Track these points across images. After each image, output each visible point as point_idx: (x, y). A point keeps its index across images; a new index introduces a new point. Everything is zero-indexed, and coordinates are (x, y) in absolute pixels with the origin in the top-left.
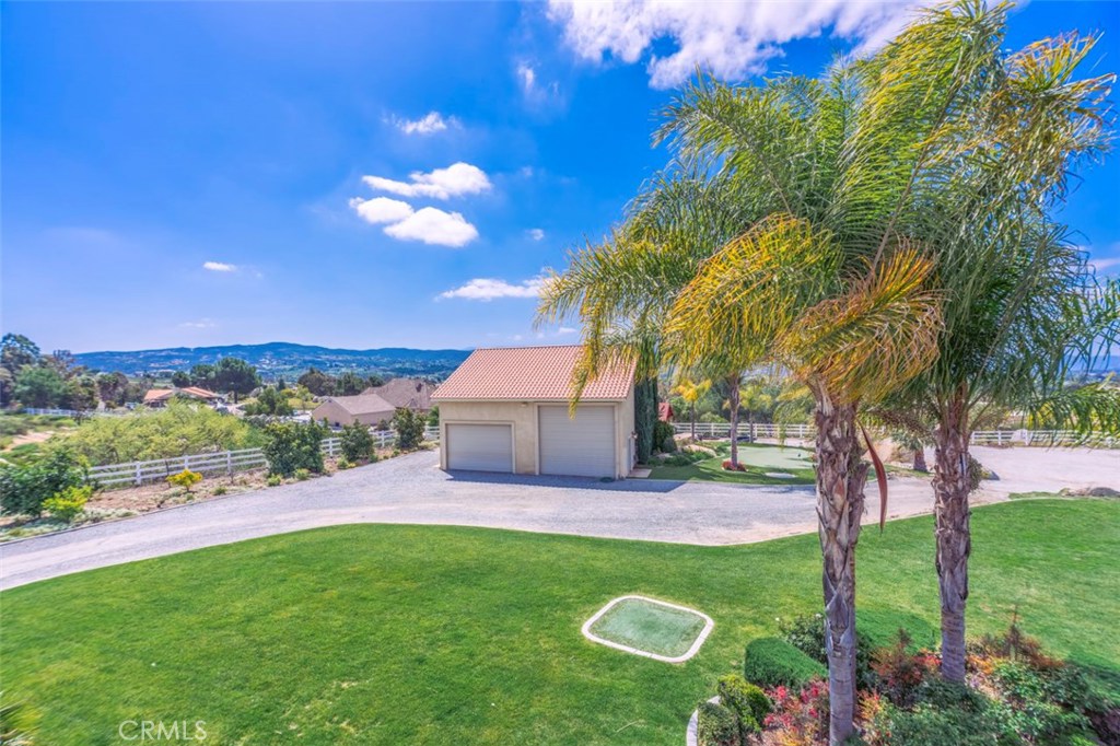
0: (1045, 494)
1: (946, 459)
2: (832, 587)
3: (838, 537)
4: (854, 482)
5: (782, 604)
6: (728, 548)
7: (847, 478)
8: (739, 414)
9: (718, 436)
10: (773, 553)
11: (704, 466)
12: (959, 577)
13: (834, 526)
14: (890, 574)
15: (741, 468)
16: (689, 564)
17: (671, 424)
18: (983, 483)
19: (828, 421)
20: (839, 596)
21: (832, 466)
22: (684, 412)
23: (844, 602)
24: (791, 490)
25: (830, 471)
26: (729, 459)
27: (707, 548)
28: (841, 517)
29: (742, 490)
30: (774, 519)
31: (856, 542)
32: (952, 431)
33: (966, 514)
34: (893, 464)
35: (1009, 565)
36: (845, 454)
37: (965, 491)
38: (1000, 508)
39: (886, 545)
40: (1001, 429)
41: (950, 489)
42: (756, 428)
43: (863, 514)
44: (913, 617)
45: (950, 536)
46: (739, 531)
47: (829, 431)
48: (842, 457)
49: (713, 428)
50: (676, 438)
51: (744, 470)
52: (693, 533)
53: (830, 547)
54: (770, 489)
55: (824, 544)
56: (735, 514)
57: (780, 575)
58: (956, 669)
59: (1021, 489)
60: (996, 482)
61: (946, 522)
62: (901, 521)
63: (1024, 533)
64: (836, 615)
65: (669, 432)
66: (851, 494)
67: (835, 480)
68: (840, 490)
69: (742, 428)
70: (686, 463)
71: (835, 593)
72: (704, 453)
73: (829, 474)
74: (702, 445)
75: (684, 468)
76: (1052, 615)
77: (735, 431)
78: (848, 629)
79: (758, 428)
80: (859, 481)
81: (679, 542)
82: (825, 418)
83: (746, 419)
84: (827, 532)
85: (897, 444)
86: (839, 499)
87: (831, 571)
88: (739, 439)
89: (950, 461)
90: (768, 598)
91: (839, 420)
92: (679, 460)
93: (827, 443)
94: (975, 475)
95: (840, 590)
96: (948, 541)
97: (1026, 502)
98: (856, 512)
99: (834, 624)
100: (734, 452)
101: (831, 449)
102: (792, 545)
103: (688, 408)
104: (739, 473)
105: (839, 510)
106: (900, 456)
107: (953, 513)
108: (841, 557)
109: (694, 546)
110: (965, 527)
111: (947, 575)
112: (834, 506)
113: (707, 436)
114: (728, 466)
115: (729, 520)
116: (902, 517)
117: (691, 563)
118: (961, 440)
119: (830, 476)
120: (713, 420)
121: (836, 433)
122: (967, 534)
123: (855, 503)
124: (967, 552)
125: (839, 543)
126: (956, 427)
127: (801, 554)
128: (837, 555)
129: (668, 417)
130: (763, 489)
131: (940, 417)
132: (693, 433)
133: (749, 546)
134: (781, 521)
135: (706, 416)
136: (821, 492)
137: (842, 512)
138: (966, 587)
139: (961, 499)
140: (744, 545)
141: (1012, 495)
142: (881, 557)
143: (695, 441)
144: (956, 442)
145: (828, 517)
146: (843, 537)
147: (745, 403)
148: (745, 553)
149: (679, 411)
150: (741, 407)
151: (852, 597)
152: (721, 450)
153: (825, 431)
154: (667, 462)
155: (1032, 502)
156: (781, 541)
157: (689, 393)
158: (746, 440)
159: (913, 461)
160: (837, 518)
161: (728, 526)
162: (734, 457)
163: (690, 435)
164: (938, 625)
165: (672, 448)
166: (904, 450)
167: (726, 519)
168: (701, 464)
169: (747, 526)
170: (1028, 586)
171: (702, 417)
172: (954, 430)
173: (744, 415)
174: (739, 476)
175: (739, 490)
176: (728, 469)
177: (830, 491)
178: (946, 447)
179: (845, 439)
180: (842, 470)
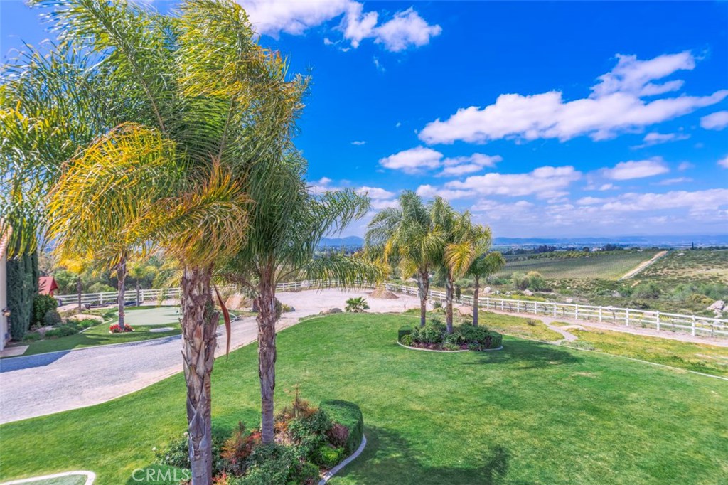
0: (314, 316)
1: (263, 303)
2: (193, 409)
3: (197, 370)
4: (208, 326)
5: (160, 435)
6: (112, 402)
7: (203, 324)
8: (126, 283)
9: (106, 303)
10: (153, 395)
11: (91, 332)
12: (270, 376)
13: (194, 362)
14: (237, 386)
15: (128, 329)
16: (71, 429)
17: (55, 297)
18: (283, 315)
19: (189, 284)
20: (198, 414)
21: (193, 317)
22: (70, 284)
23: (201, 416)
24: (170, 340)
25: (191, 322)
26: (117, 323)
27: (91, 408)
28: (199, 354)
29: (128, 347)
30: (156, 367)
31: (211, 370)
32: (267, 284)
33: (273, 336)
34: (241, 309)
35: (297, 360)
36: (202, 307)
37: (273, 321)
38: (295, 328)
39: (236, 366)
40: (297, 281)
41: (266, 322)
42: (142, 293)
43: (217, 349)
44: (248, 411)
45: (266, 351)
46: (124, 384)
47: (191, 291)
48: (199, 309)
49: (102, 296)
50: (60, 310)
51: (131, 331)
52: (77, 398)
53: (191, 379)
54: (153, 342)
55: (188, 377)
56: (122, 370)
57: (159, 411)
58: (269, 435)
59: (304, 315)
60: (293, 313)
61: (264, 343)
62: (244, 348)
63: (304, 340)
64: (196, 429)
65: (52, 304)
66: (206, 336)
67: (195, 327)
68: (199, 335)
69: (130, 294)
70: (72, 333)
71: (195, 412)
72: (92, 320)
73: (191, 323)
74: (89, 313)
75: (68, 338)
76: (314, 384)
77: (122, 297)
78: (205, 436)
79: (144, 293)
80: (213, 325)
81: (60, 411)
82: (188, 281)
83: (134, 286)
84: (189, 368)
85: (243, 295)
86: (198, 341)
87: (192, 397)
88: (127, 304)
89: (266, 304)
90: (148, 433)
91: (198, 282)
92: (62, 331)
93: (189, 300)
94: (278, 309)
95: (200, 409)
96: (265, 356)
97: (306, 322)
98: (211, 348)
99: (194, 436)
100: (121, 316)
101: (192, 304)
102: (170, 384)
103: (75, 281)
104: (125, 333)
105: (198, 349)
106: (245, 304)
107: (267, 336)
108: (200, 384)
109: (77, 410)
110: (273, 344)
111: (265, 377)
112: (194, 347)
113: (95, 304)
114: (115, 329)
115: (114, 377)
116: (245, 345)
117: (71, 428)
118: (271, 289)
119: (191, 325)
120: (102, 289)
121: (195, 292)
122: (275, 347)
123: (210, 341)
124: (274, 359)
125: (198, 374)
126: (269, 281)
127: (177, 389)
128: (196, 382)
129: (52, 290)
130: (147, 344)
131: (261, 276)
132: (80, 303)
133: (133, 395)
134: (163, 367)
135: (94, 286)
136: (185, 338)
137: (200, 351)
138: (274, 382)
139: (271, 327)
140: (128, 396)
141: (300, 319)
142: (232, 375)
143: (81, 311)
144: (269, 291)
145: (190, 356)
146: (201, 369)
147: (132, 273)
148: (128, 402)
149: (65, 283)
150: (127, 276)
151: (208, 411)
152: (109, 315)
153: (187, 291)
154: (49, 335)
155: (309, 321)
156: (162, 383)
157: (73, 266)
158: (133, 304)
159: (252, 305)
160: (196, 355)
161: (113, 382)
162: (121, 320)
163: (77, 305)
164: (260, 410)
165: (55, 320)
166: (247, 299)
167: (111, 376)
168: (88, 331)
169: (132, 377)
170: (305, 370)
171: (91, 288)
172: (268, 284)
173: (131, 283)
174: (125, 336)
175: (123, 348)
176: (116, 331)
177: (192, 336)
178: (264, 295)
179: (202, 297)
180: (199, 319)
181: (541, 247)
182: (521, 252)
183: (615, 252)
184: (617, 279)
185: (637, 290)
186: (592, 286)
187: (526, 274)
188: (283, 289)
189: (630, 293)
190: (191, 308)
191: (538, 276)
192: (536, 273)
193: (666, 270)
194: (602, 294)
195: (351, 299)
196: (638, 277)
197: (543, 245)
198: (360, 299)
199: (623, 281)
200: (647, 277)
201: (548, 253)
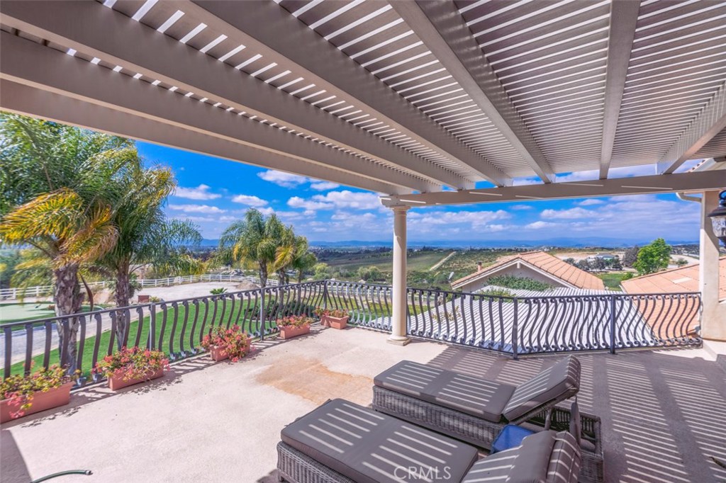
1: (120, 286)
4: (76, 301)
7: (72, 299)
19: (62, 273)
21: (64, 294)
25: (63, 296)
32: (123, 274)
34: (109, 303)
36: (71, 288)
37: (127, 298)
40: (170, 277)
45: (121, 317)
47: (64, 277)
48: (69, 288)
66: (74, 306)
67: (66, 299)
68: (69, 304)
80: (79, 300)
86: (68, 308)
89: (122, 287)
91: (69, 272)
93: (62, 283)
96: (120, 320)
101: (64, 286)
105: (68, 312)
111: (120, 334)
112: (65, 312)
118: (126, 278)
119: (63, 298)
121: (67, 278)
123: (77, 310)
126: (124, 272)
131: (118, 269)
136: (58, 307)
144: (124, 278)
153: (61, 277)
177: (63, 305)
178: (120, 281)
179: (71, 281)
180: (69, 295)
181: (381, 248)
182: (367, 252)
183: (428, 252)
184: (426, 271)
185: (437, 279)
186: (411, 276)
187: (368, 268)
188: (156, 284)
189: (433, 280)
190: (63, 288)
191: (376, 270)
192: (375, 267)
193: (454, 264)
194: (417, 282)
195: (215, 290)
196: (438, 269)
197: (383, 247)
198: (222, 289)
199: (430, 272)
200: (444, 269)
201: (385, 253)
